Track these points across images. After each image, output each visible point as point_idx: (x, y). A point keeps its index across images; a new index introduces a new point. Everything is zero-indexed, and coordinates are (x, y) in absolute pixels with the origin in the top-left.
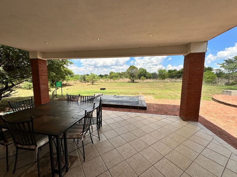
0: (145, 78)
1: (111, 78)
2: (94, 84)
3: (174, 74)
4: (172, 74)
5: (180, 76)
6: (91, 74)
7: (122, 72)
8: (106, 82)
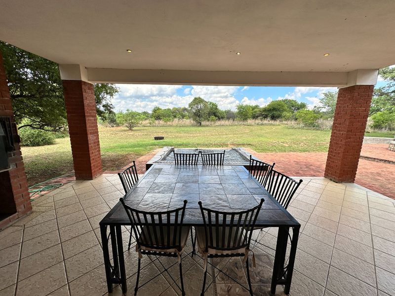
0: (217, 118)
1: (158, 118)
2: (133, 129)
3: (258, 112)
4: (255, 112)
5: (266, 115)
6: (128, 110)
7: (174, 108)
8: (153, 126)
